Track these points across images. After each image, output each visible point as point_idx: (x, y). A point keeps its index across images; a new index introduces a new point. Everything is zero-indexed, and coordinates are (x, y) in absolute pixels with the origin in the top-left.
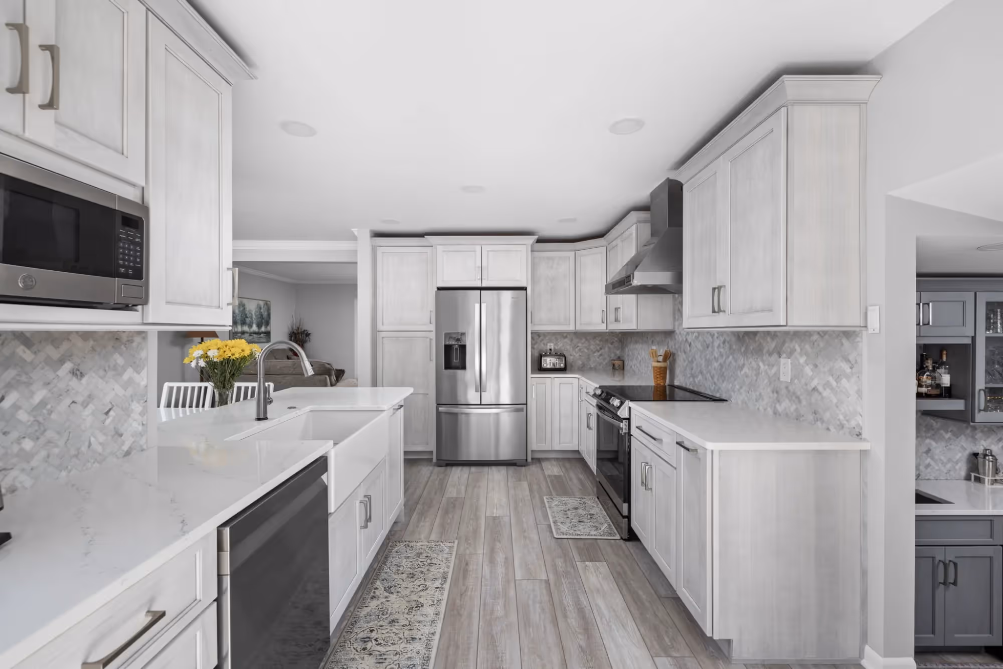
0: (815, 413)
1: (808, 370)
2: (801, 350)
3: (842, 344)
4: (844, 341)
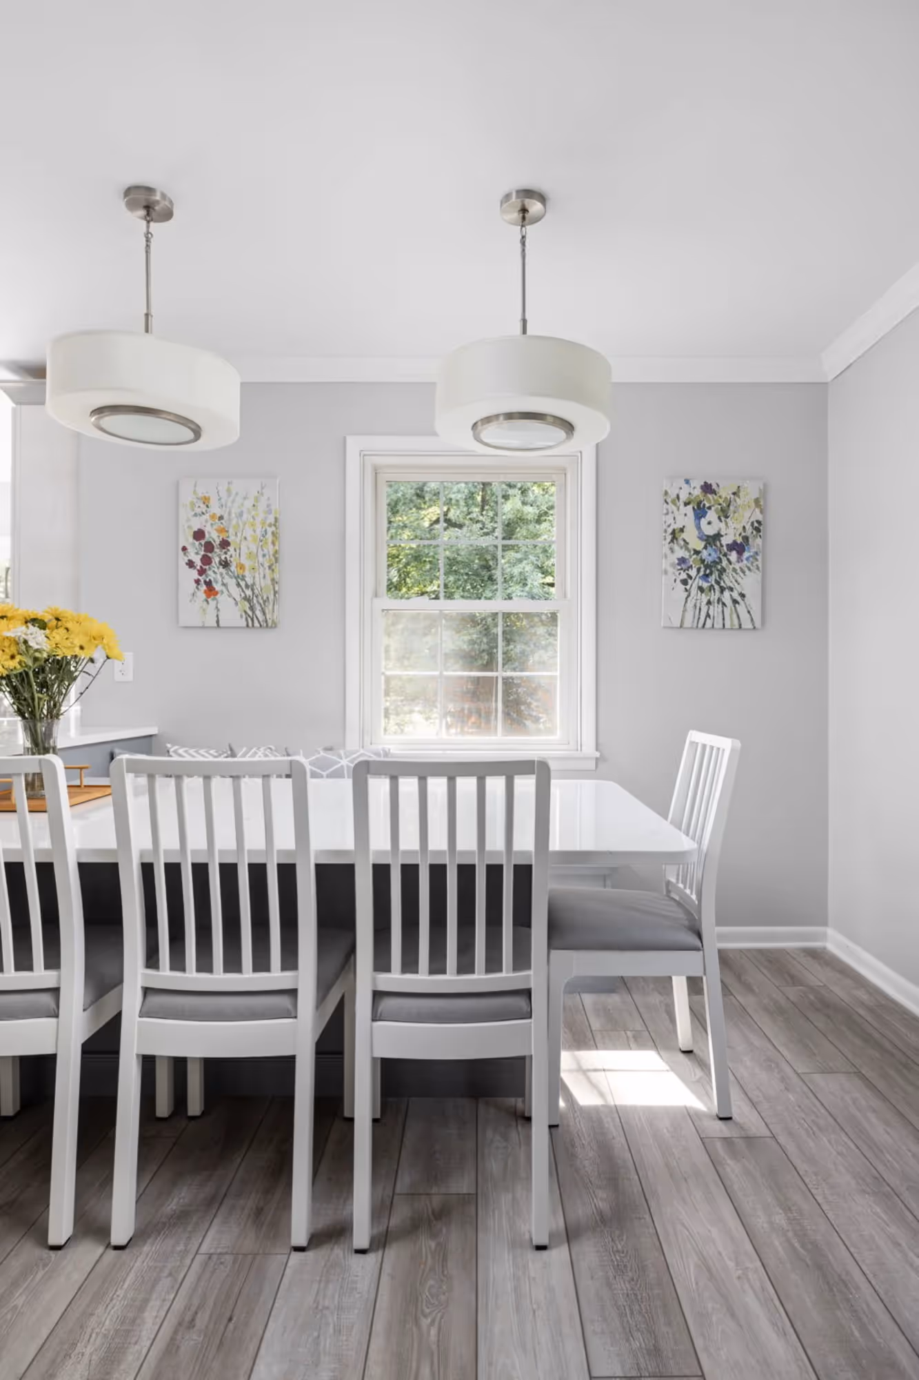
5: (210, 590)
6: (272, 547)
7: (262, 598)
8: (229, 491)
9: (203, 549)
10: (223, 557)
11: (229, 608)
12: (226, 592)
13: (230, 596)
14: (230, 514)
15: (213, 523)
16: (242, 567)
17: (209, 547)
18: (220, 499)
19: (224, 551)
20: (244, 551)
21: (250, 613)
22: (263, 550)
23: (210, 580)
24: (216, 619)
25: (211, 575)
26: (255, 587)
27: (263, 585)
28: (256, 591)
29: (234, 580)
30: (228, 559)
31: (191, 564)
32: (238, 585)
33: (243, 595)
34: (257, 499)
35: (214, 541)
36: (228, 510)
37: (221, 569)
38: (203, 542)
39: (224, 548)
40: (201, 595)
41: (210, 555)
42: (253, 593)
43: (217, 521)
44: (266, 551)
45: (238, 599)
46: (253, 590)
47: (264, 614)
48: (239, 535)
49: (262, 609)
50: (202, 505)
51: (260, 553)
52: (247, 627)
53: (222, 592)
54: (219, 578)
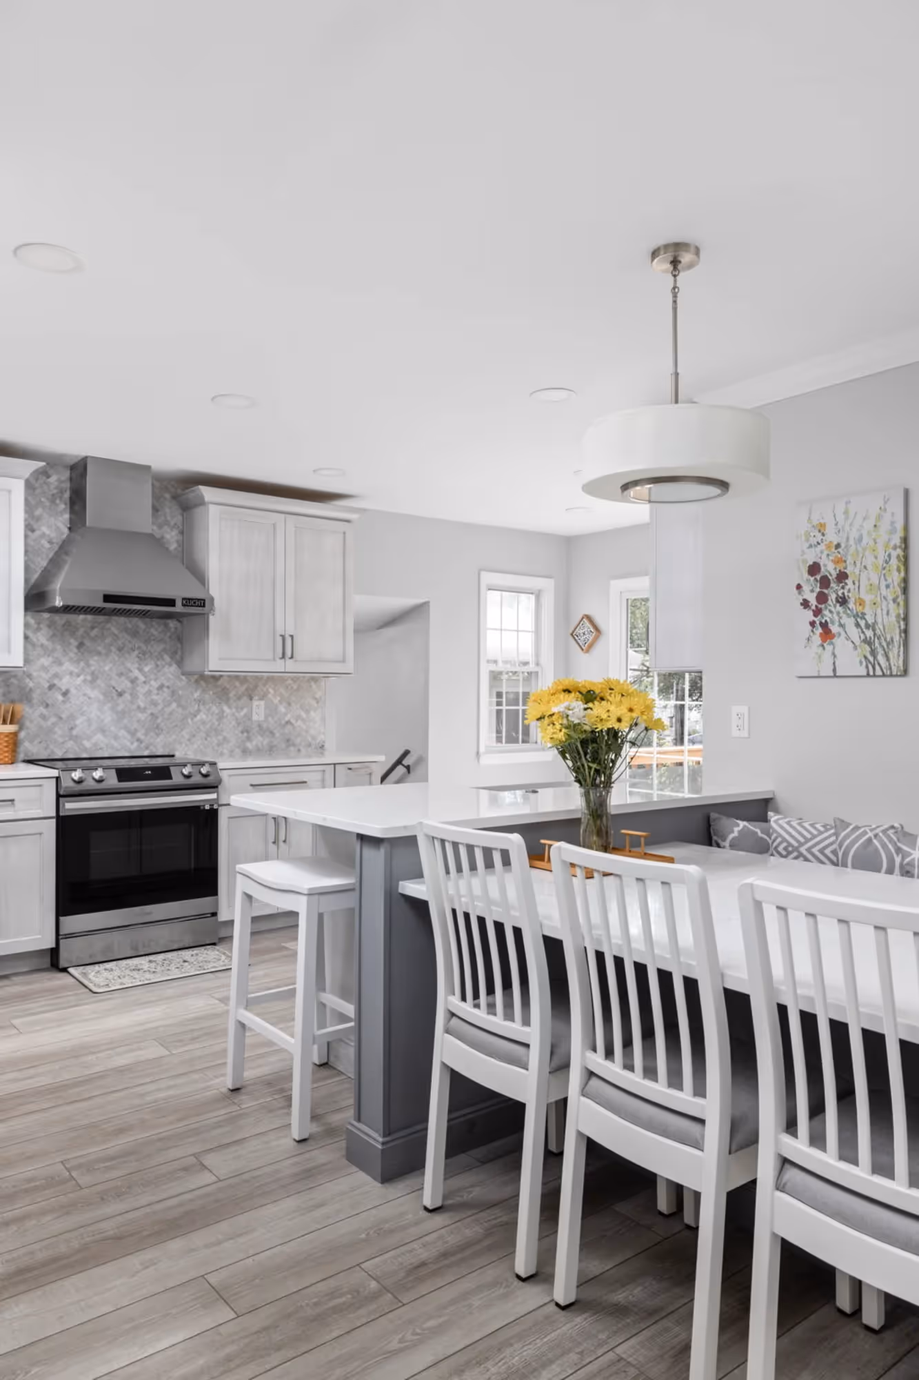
1: (282, 709)
2: (275, 691)
3: (311, 686)
4: (313, 684)
5: (827, 634)
7: (885, 640)
8: (846, 513)
9: (818, 585)
10: (840, 594)
11: (848, 654)
12: (842, 634)
13: (848, 638)
14: (848, 539)
15: (830, 553)
16: (861, 603)
17: (825, 582)
18: (836, 524)
19: (841, 585)
20: (863, 583)
21: (871, 659)
22: (886, 580)
23: (826, 621)
24: (832, 668)
26: (877, 627)
27: (885, 623)
28: (878, 632)
29: (852, 620)
30: (846, 594)
31: (805, 604)
32: (858, 625)
33: (862, 636)
34: (879, 517)
35: (831, 575)
36: (845, 536)
37: (839, 608)
38: (818, 577)
39: (841, 582)
40: (817, 639)
41: (826, 591)
42: (875, 634)
43: (833, 550)
44: (890, 580)
45: (857, 641)
46: (874, 630)
47: (888, 659)
48: (858, 564)
49: (885, 653)
50: (817, 534)
51: (883, 584)
52: (868, 675)
53: (840, 634)
54: (836, 618)
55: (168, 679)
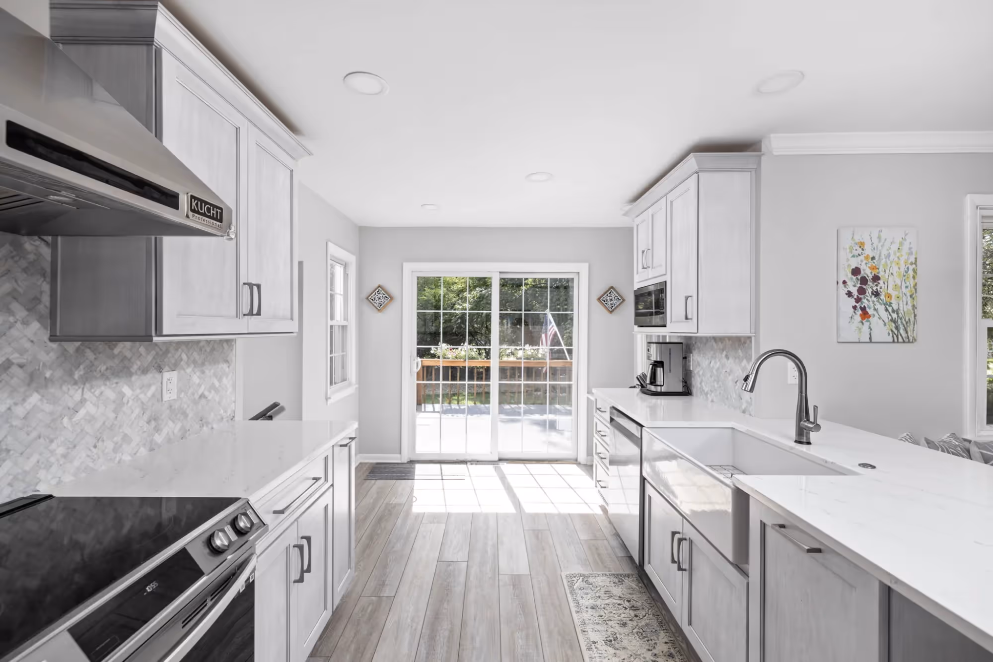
0: (201, 420)
1: (196, 379)
2: (188, 358)
4: (225, 345)
5: (865, 314)
6: (912, 280)
7: (905, 320)
8: (879, 238)
9: (859, 282)
10: (874, 289)
11: (879, 327)
12: (876, 315)
13: (880, 318)
14: (880, 255)
15: (867, 262)
16: (889, 296)
17: (864, 281)
18: (872, 244)
19: (875, 284)
20: (890, 284)
21: (896, 332)
22: (906, 283)
23: (864, 306)
24: (869, 336)
25: (865, 303)
26: (899, 312)
27: (905, 310)
28: (900, 315)
29: (883, 307)
30: (879, 290)
31: (849, 294)
32: (887, 310)
33: (890, 318)
34: (901, 244)
35: (868, 276)
36: (878, 253)
37: (873, 298)
38: (859, 277)
39: (876, 282)
40: (858, 318)
41: (864, 287)
42: (898, 316)
43: (870, 260)
44: (908, 284)
45: (887, 321)
46: (898, 314)
47: (907, 332)
48: (887, 271)
49: (905, 328)
50: (858, 248)
51: (904, 285)
52: (894, 342)
53: (874, 315)
54: (872, 305)
55: (22, 352)
